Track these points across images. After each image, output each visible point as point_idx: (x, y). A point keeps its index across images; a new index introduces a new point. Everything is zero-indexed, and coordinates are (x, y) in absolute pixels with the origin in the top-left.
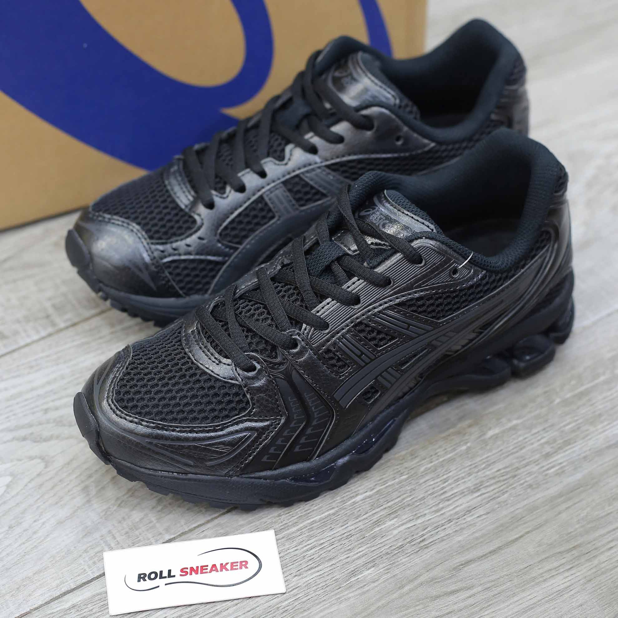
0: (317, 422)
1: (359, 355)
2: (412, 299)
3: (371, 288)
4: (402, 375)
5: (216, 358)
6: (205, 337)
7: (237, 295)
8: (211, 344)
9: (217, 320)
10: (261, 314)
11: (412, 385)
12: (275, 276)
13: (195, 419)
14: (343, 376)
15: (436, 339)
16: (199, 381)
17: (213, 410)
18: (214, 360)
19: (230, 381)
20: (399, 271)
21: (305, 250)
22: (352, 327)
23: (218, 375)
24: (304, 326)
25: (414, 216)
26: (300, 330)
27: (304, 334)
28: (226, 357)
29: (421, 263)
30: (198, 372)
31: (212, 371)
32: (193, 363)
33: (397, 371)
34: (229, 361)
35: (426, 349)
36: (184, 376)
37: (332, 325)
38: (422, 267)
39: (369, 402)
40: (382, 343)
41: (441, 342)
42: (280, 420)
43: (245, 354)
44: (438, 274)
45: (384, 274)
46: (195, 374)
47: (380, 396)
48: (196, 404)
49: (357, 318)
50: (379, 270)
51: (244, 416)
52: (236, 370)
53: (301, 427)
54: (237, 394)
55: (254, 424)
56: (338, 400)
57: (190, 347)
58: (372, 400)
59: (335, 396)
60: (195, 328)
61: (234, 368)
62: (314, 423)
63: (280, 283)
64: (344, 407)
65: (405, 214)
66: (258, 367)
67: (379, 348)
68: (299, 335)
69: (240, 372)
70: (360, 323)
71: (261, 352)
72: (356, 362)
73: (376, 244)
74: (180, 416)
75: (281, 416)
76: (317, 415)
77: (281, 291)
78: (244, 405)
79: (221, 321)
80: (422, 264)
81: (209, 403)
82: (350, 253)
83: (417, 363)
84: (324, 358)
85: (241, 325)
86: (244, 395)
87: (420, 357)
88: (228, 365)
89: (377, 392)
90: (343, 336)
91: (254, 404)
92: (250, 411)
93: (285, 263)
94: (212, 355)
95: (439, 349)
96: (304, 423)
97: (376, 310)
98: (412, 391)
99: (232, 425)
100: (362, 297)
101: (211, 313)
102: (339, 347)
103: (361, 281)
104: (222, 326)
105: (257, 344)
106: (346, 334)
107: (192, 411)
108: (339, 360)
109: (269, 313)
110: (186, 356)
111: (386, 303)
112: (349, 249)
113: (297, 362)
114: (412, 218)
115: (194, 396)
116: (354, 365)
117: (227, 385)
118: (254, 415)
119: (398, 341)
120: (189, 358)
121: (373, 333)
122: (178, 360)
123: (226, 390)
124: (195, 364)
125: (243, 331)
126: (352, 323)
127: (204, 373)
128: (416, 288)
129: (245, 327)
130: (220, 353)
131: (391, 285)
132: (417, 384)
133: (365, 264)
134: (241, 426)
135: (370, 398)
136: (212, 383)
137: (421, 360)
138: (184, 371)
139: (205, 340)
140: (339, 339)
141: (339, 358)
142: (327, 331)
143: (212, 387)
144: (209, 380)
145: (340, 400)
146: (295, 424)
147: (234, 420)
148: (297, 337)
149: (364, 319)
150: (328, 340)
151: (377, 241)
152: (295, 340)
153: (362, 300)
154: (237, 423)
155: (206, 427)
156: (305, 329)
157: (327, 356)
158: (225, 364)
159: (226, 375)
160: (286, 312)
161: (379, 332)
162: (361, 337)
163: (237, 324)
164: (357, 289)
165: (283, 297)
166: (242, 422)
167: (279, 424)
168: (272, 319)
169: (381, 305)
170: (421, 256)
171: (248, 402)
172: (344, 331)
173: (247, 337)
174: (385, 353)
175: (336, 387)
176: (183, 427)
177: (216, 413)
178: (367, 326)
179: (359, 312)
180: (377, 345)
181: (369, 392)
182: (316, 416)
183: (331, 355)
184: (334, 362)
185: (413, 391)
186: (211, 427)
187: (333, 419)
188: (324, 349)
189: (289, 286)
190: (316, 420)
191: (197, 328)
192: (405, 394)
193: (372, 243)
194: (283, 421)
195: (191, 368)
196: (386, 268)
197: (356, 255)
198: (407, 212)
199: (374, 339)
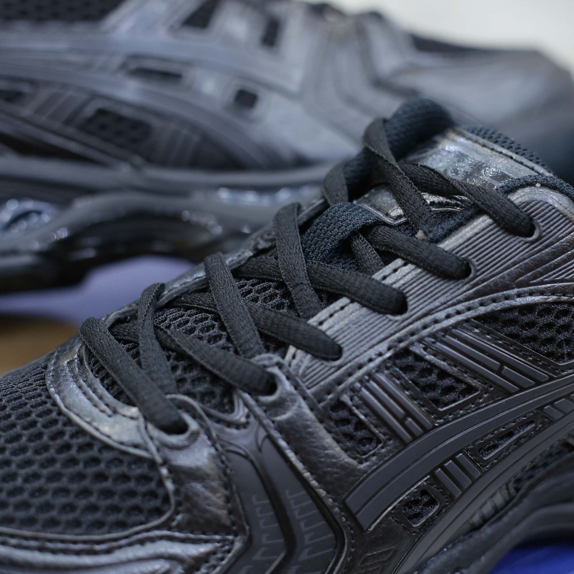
0: (309, 554)
1: (400, 417)
2: (512, 309)
3: (429, 280)
4: (484, 474)
5: (107, 405)
6: (92, 371)
7: (164, 300)
8: (102, 380)
9: (119, 341)
10: (208, 328)
11: (499, 500)
12: (239, 267)
13: (52, 523)
14: (366, 460)
15: (551, 403)
16: (67, 447)
17: (93, 508)
18: (104, 407)
19: (132, 450)
20: (487, 249)
21: (301, 222)
22: (390, 358)
23: (109, 437)
24: (292, 350)
25: (514, 156)
26: (283, 357)
27: (290, 365)
28: (130, 403)
29: (531, 234)
30: (69, 429)
31: (97, 429)
32: (60, 413)
33: (474, 462)
34: (134, 411)
35: (532, 422)
36: (39, 436)
37: (348, 350)
38: (532, 243)
39: (415, 523)
40: (447, 398)
41: (561, 411)
42: (232, 543)
43: (169, 397)
44: (565, 261)
45: (457, 253)
46: (61, 434)
47: (439, 512)
48: (58, 492)
49: (400, 340)
50: (448, 245)
51: (158, 528)
52: (146, 428)
53: (276, 563)
54: (145, 479)
55: (177, 549)
56: (354, 511)
57: (59, 385)
58: (423, 521)
59: (348, 500)
60: (76, 356)
61: (142, 426)
62: (304, 556)
63: (248, 279)
64: (365, 529)
65: (497, 151)
66: (193, 425)
67: (442, 408)
68: (280, 366)
69: (156, 433)
70: (406, 352)
71: (202, 398)
72: (393, 434)
73: (440, 204)
74: (21, 514)
75: (236, 535)
76: (311, 539)
77: (250, 292)
78: (157, 503)
79: (126, 342)
80: (534, 237)
81: (86, 492)
82: (388, 220)
83: (513, 451)
84: (330, 418)
85: (164, 347)
86: (161, 483)
87: (520, 438)
88: (132, 418)
89: (432, 502)
90: (369, 374)
91: (179, 504)
92: (171, 519)
93: (260, 247)
94: (101, 398)
95: (556, 426)
96: (282, 555)
97: (438, 326)
98: (498, 516)
99: (130, 544)
100: (411, 298)
101: (110, 329)
102: (362, 398)
103: (410, 267)
104: (128, 350)
105: (195, 381)
106: (377, 371)
107: (47, 507)
108: (360, 425)
109: (223, 328)
110: (48, 400)
111: (458, 313)
112: (387, 215)
113: (273, 422)
114: (511, 158)
115: (55, 477)
116: (389, 440)
117: (126, 459)
118: (180, 528)
119: (480, 397)
120: (55, 404)
121: (430, 375)
122: (32, 407)
123: (124, 469)
124: (65, 415)
125: (169, 358)
126: (389, 349)
127: (81, 432)
128: (519, 286)
129: (173, 351)
130: (117, 396)
131: (471, 276)
132: (507, 503)
133: (420, 234)
134: (150, 549)
135: (418, 516)
136: (94, 452)
137: (520, 445)
138: (39, 425)
139: (91, 375)
140: (360, 380)
141: (360, 422)
142: (338, 363)
143: (96, 461)
144: (89, 446)
145: (358, 512)
146: (263, 555)
147: (137, 533)
148: (275, 370)
149: (412, 344)
150: (339, 382)
151: (441, 199)
152: (273, 376)
153: (410, 303)
154: (142, 542)
155: (75, 542)
156: (294, 357)
157: (334, 415)
158: (124, 416)
159: (125, 438)
160: (256, 325)
161: (443, 374)
162: (406, 382)
163: (156, 343)
164: (402, 282)
165: (255, 300)
166: (152, 540)
167: (229, 551)
168: (229, 339)
169: (448, 317)
170: (531, 219)
171: (166, 499)
172: (372, 365)
173: (174, 368)
174: (453, 419)
175: (352, 483)
176: (26, 538)
177: (98, 515)
178: (419, 358)
179: (404, 327)
180: (437, 402)
181: (416, 502)
182: (307, 542)
183: (343, 414)
184: (349, 428)
185: (500, 518)
186: (85, 542)
187: (341, 553)
188: (331, 399)
189: (265, 284)
190: (306, 551)
191: (78, 356)
192: (485, 521)
193: (433, 203)
194: (238, 545)
195: (55, 422)
196: (461, 241)
197: (400, 225)
198: (500, 149)
199: (432, 387)
